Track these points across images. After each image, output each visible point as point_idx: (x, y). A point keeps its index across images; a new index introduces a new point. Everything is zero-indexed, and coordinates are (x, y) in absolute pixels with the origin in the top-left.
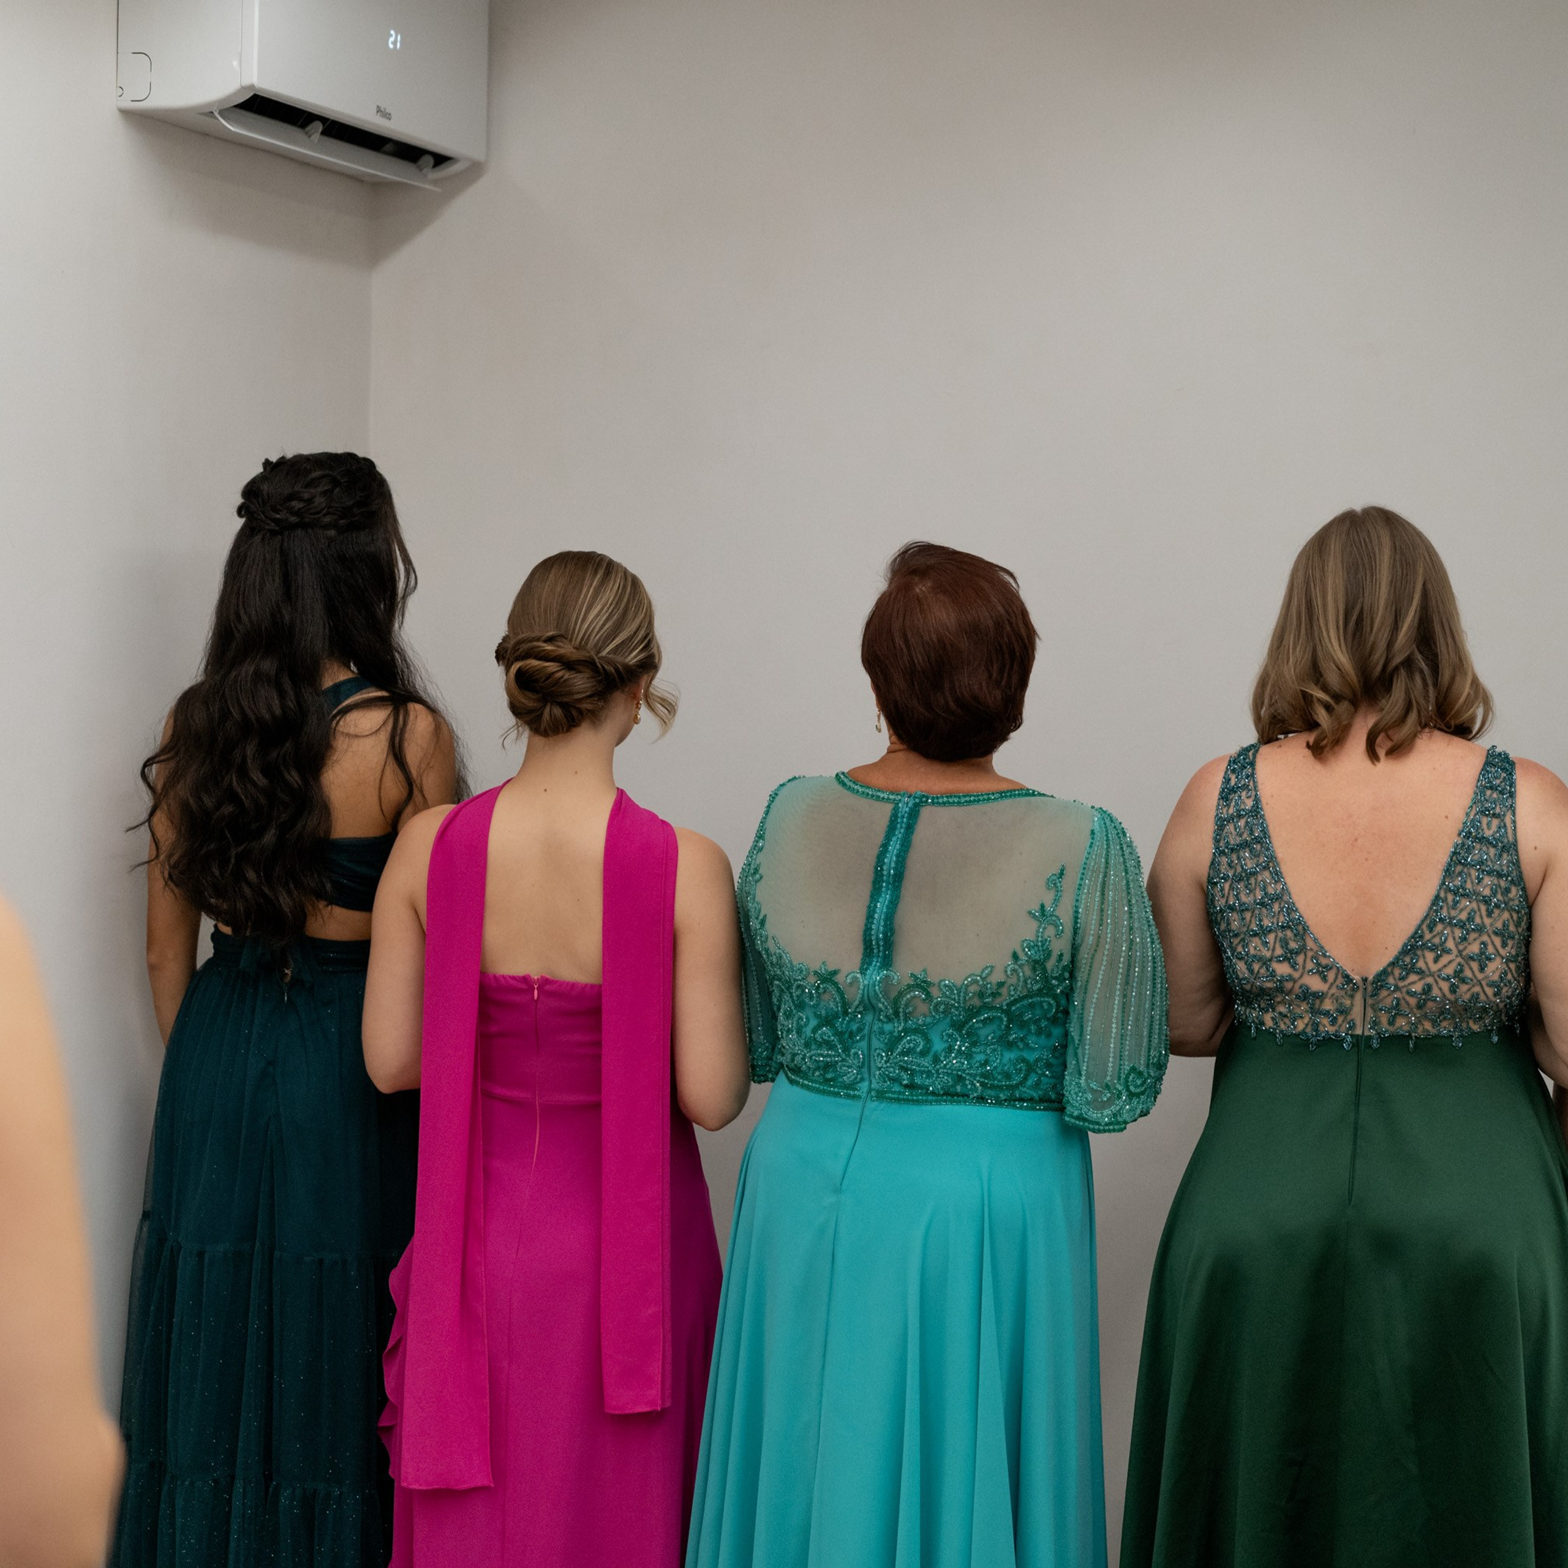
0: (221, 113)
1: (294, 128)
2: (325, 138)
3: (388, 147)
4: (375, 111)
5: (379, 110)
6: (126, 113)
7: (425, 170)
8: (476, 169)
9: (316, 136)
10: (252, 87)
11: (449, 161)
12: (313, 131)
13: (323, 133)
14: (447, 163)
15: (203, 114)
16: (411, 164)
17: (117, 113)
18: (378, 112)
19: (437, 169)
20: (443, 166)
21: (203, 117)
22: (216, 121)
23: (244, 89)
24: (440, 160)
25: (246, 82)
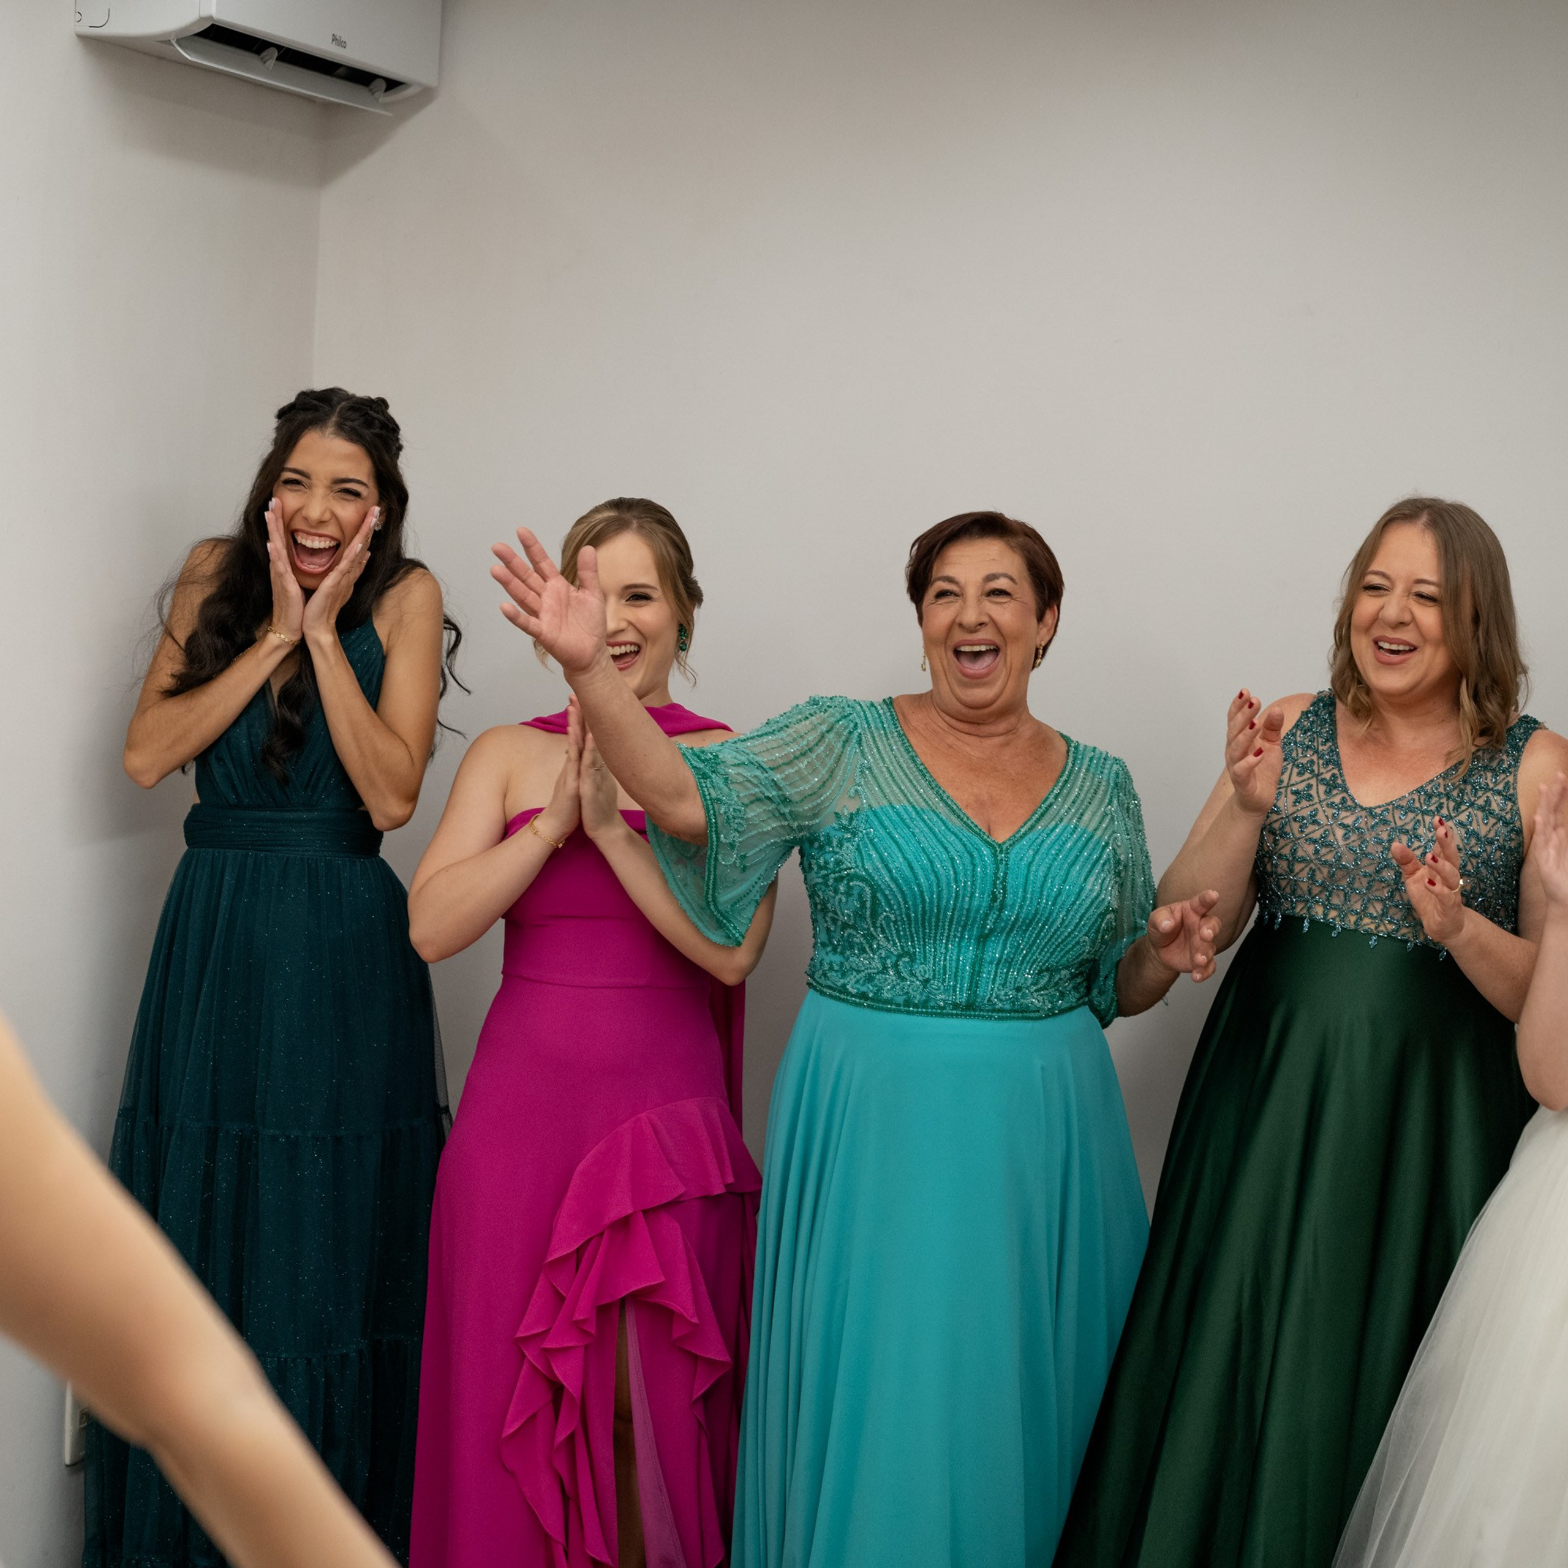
0: (178, 41)
1: (247, 54)
2: (277, 62)
3: (340, 71)
4: (331, 40)
5: (335, 39)
6: (84, 39)
7: (377, 95)
8: (427, 94)
9: (272, 63)
10: (211, 18)
11: (401, 86)
12: (267, 58)
13: (278, 59)
14: (398, 88)
15: (161, 42)
16: (360, 87)
17: (76, 37)
18: (333, 40)
19: (388, 93)
20: (393, 91)
21: (158, 43)
22: (171, 47)
23: (202, 19)
24: (392, 84)
25: (205, 13)
